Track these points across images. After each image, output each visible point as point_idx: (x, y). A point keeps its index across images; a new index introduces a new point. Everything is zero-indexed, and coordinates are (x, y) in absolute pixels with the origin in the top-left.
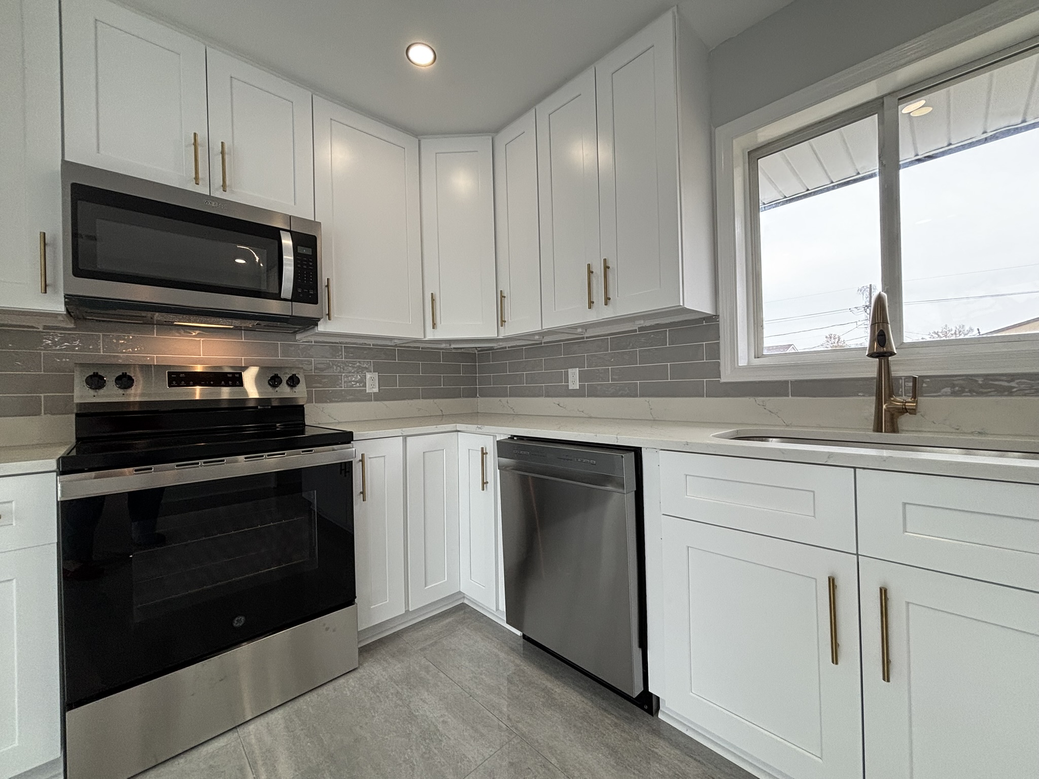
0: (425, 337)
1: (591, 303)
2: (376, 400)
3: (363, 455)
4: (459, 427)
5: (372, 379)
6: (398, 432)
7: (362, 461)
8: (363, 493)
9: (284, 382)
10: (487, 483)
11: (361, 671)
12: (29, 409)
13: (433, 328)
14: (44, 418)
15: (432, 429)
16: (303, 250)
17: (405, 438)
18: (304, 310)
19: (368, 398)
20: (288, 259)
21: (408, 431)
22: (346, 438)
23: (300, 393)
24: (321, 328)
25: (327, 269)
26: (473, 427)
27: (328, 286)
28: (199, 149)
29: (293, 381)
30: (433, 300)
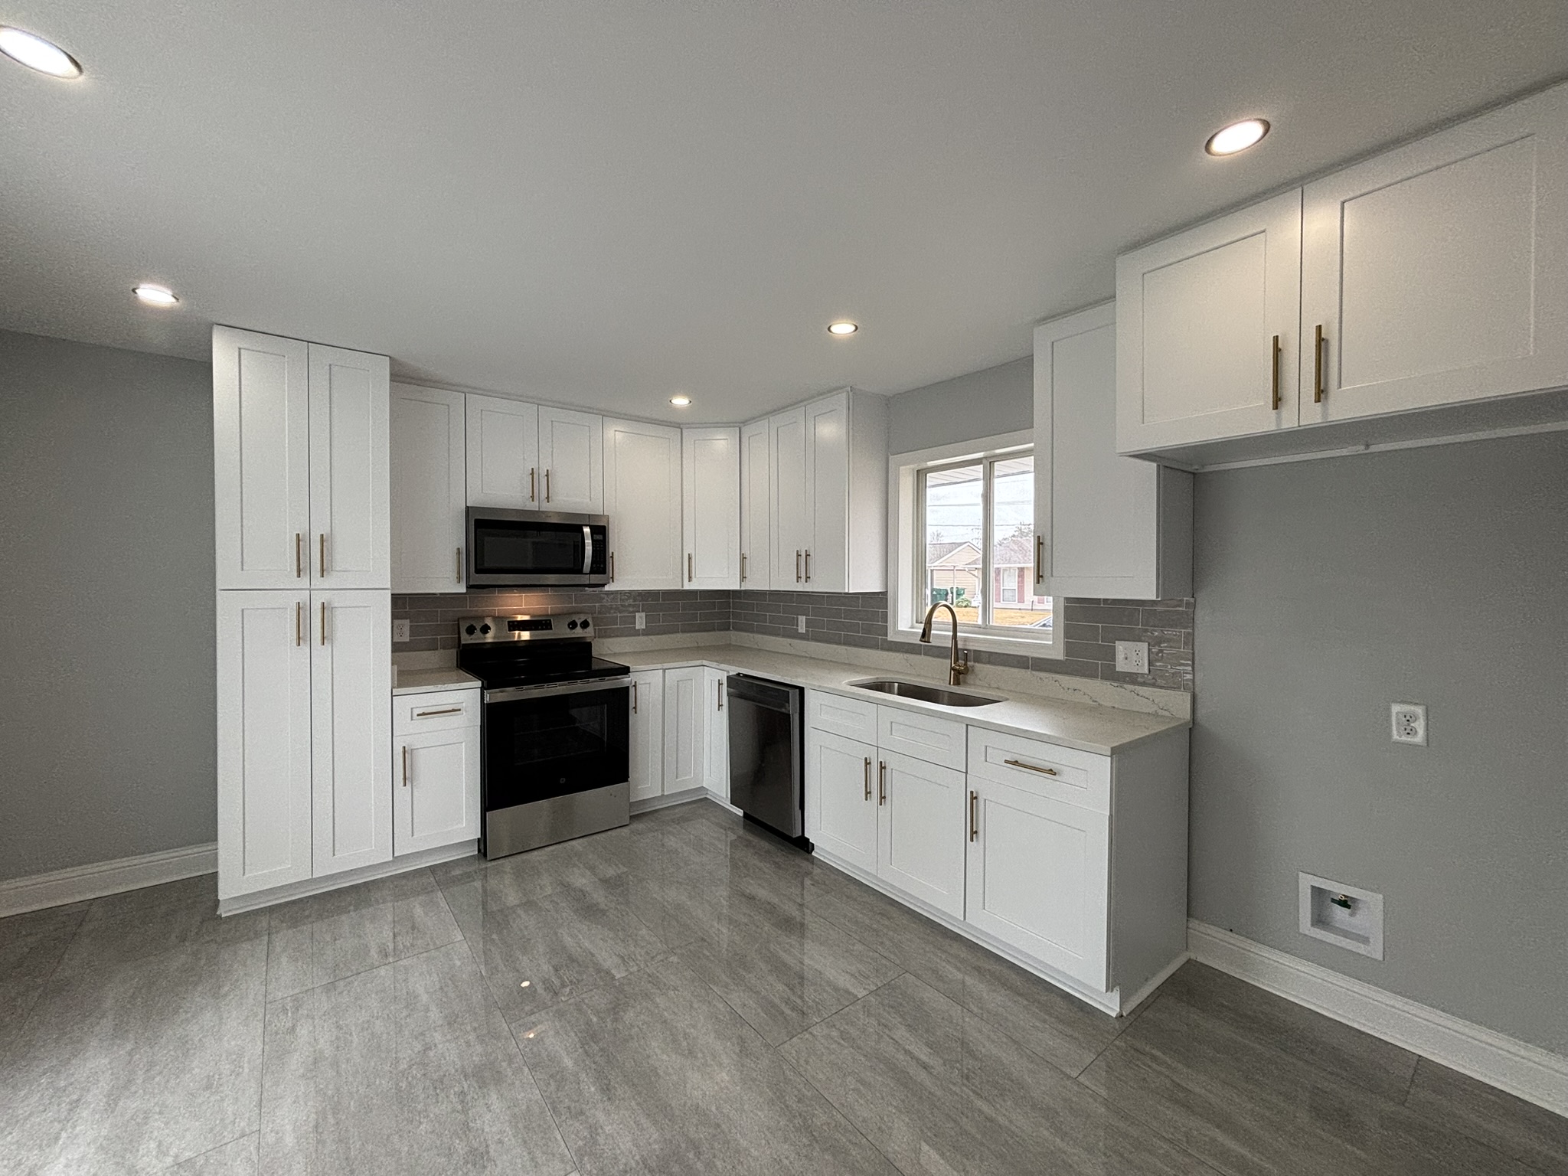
0: (683, 587)
1: (798, 578)
2: (643, 635)
3: (636, 682)
4: (705, 662)
5: (641, 617)
6: (659, 666)
7: (635, 686)
8: (635, 708)
9: (579, 625)
10: (722, 705)
11: (631, 826)
12: (432, 647)
13: (689, 581)
14: (440, 652)
15: (685, 664)
16: (599, 537)
17: (664, 670)
18: (595, 579)
19: (637, 633)
20: (588, 542)
21: (666, 666)
22: (625, 670)
23: (588, 633)
24: (607, 588)
25: (614, 546)
26: (714, 664)
27: (612, 557)
28: (535, 475)
29: (585, 625)
30: (690, 558)
